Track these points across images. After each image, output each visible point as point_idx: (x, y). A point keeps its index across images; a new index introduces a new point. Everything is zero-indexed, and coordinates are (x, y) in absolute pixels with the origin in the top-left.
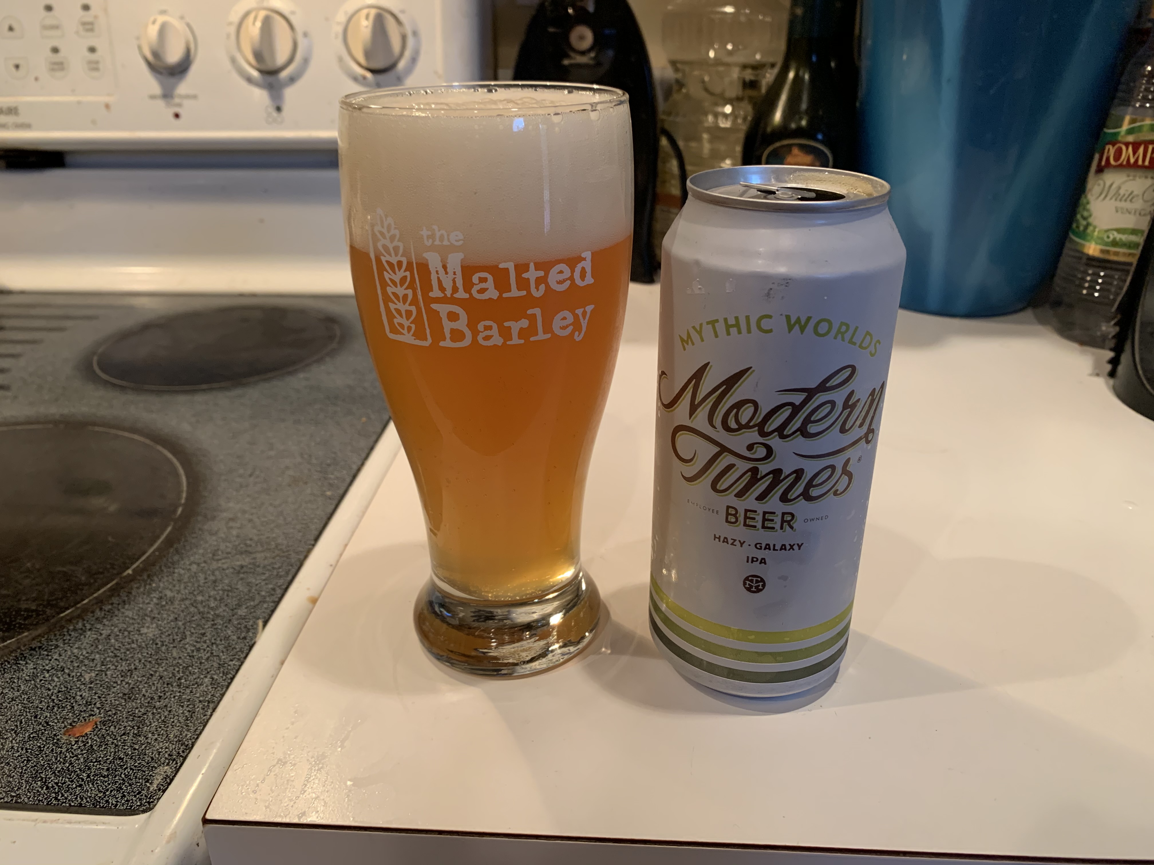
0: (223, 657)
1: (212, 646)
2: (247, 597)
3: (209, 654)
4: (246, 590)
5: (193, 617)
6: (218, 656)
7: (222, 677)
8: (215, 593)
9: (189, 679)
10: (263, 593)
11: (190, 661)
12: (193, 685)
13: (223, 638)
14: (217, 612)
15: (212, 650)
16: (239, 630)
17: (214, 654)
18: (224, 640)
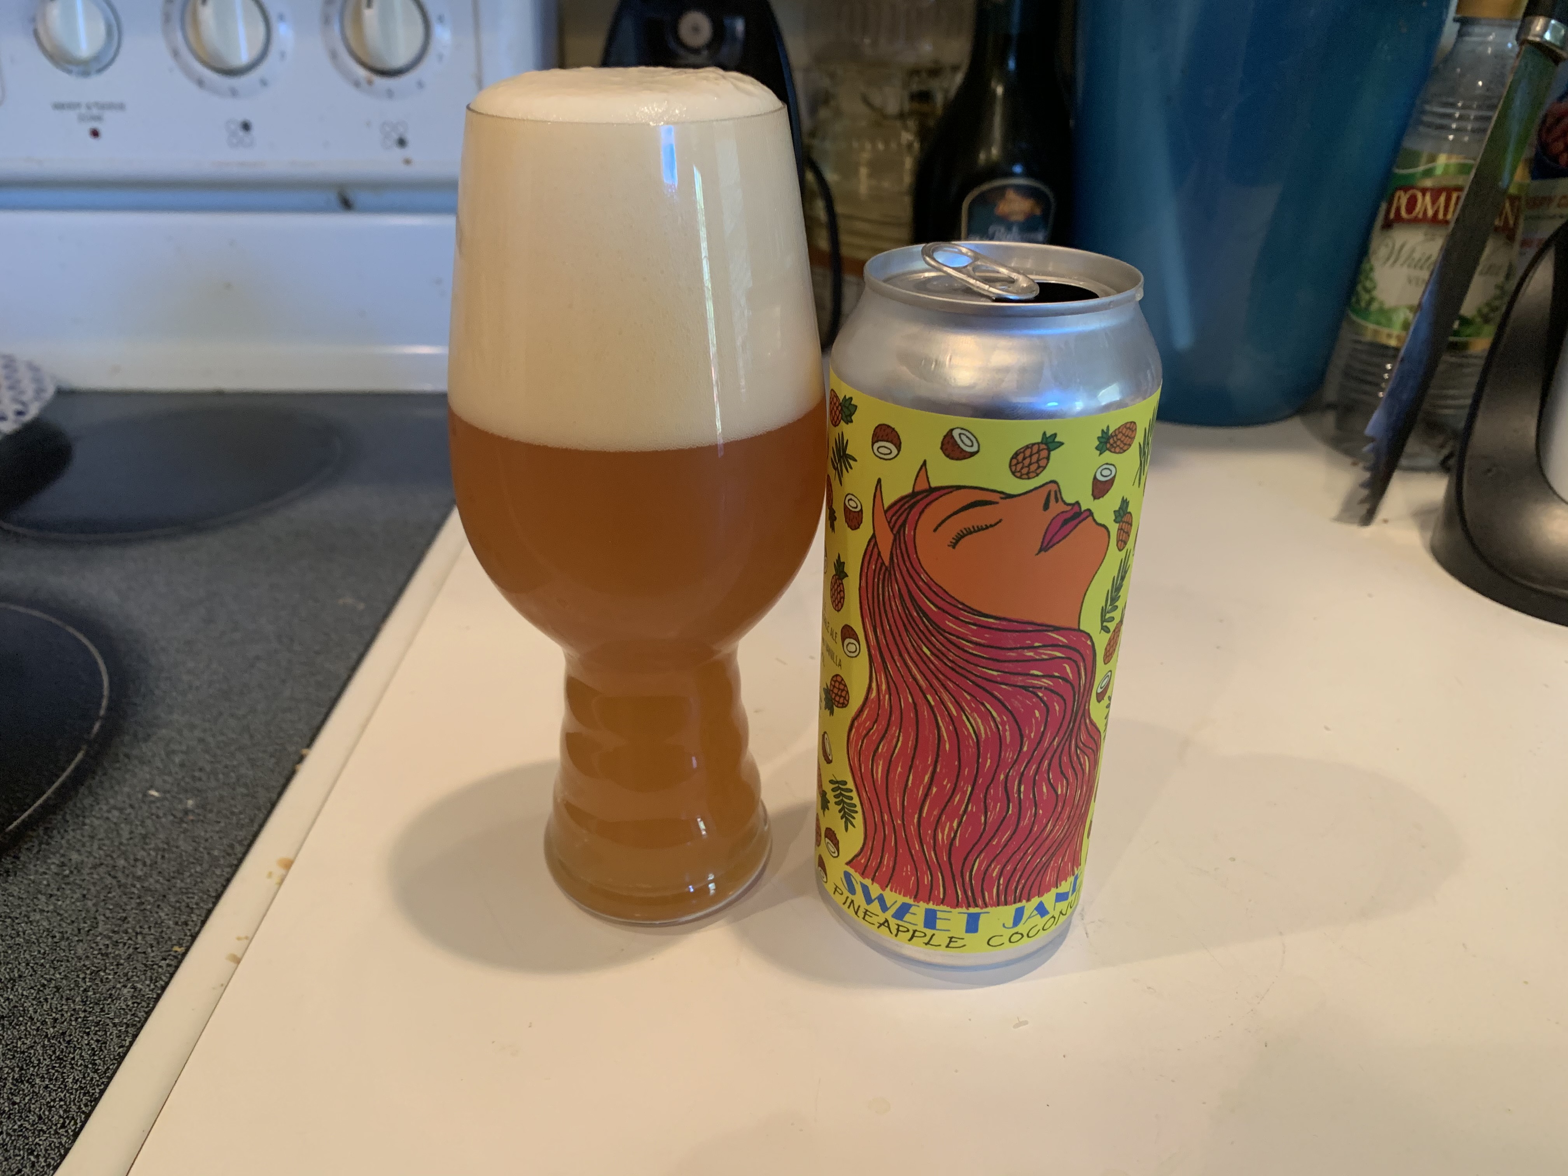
0: (152, 954)
1: (137, 938)
2: (192, 860)
3: (131, 950)
4: (190, 849)
5: (109, 893)
6: (144, 953)
7: (149, 986)
8: (144, 853)
9: (100, 990)
10: (216, 853)
11: (102, 962)
12: (105, 999)
13: (152, 925)
14: (146, 884)
15: (136, 944)
16: (178, 912)
17: (139, 950)
18: (155, 927)
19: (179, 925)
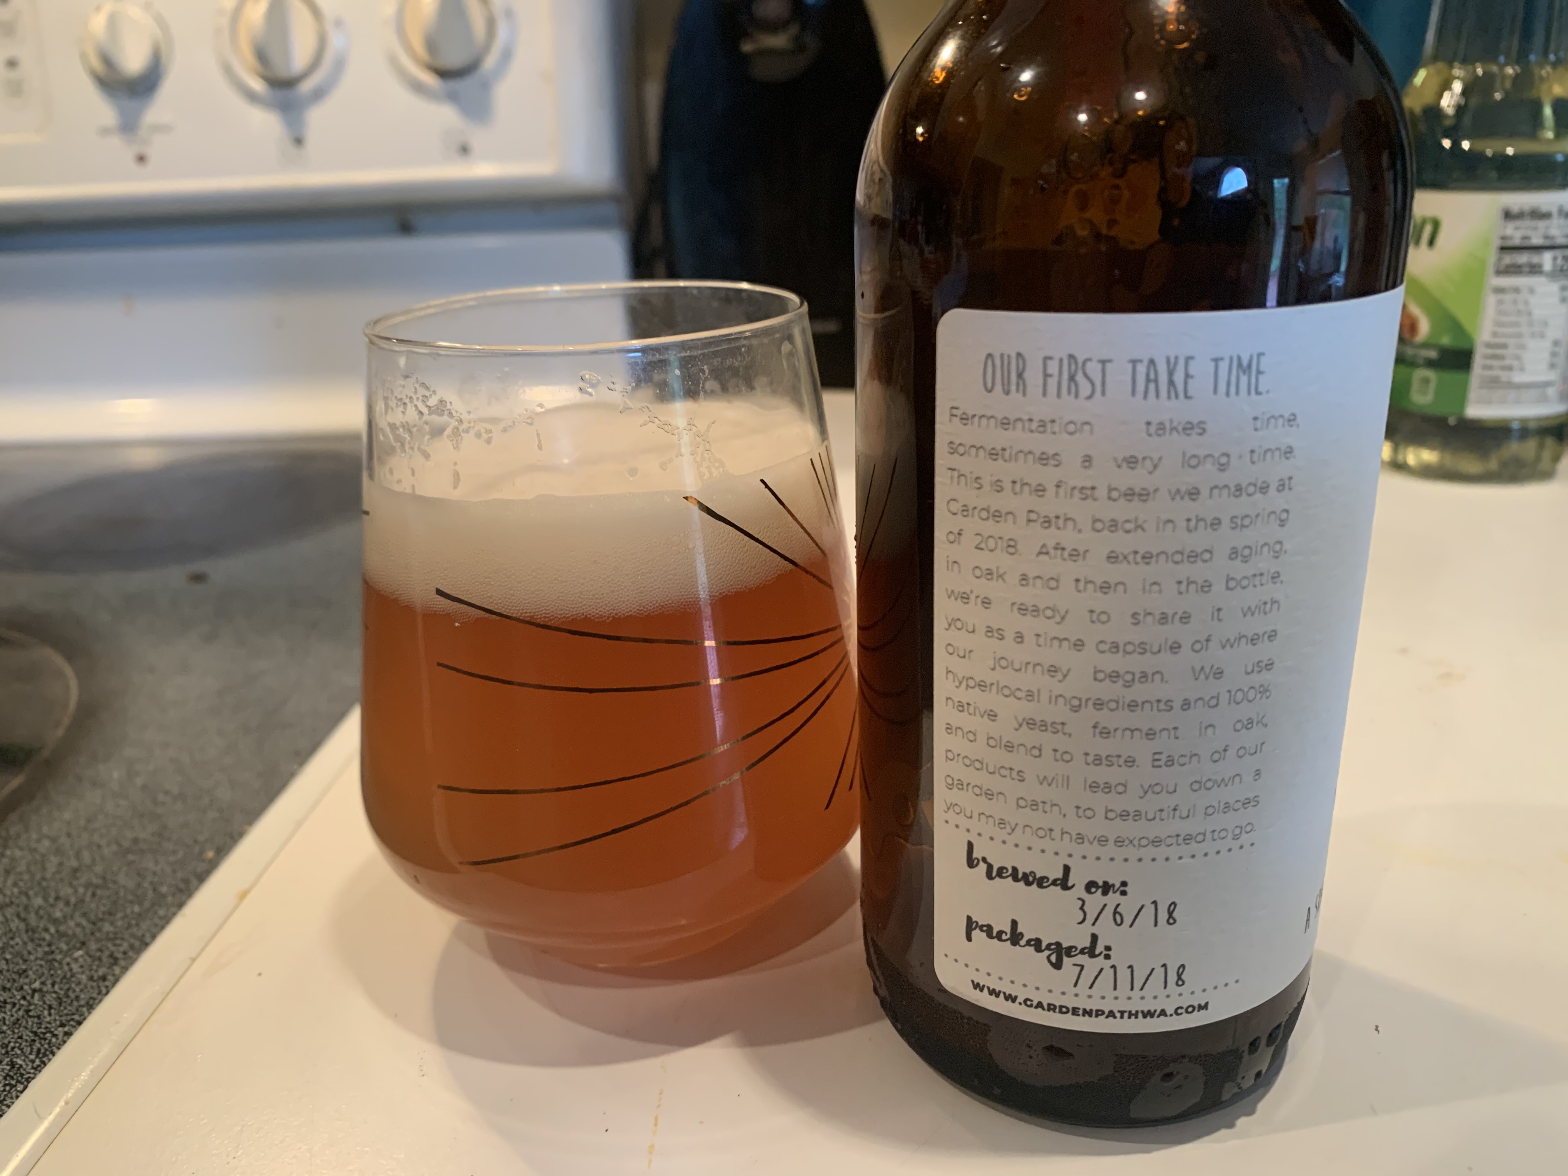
0: (48, 1019)
1: (33, 997)
2: (130, 897)
3: (21, 1013)
4: (131, 884)
5: (12, 939)
6: (39, 1017)
7: (33, 1062)
8: (70, 891)
10: (164, 889)
13: (58, 980)
14: (62, 928)
15: (30, 1004)
16: (97, 963)
17: (31, 1014)
18: (61, 982)
19: (94, 981)
